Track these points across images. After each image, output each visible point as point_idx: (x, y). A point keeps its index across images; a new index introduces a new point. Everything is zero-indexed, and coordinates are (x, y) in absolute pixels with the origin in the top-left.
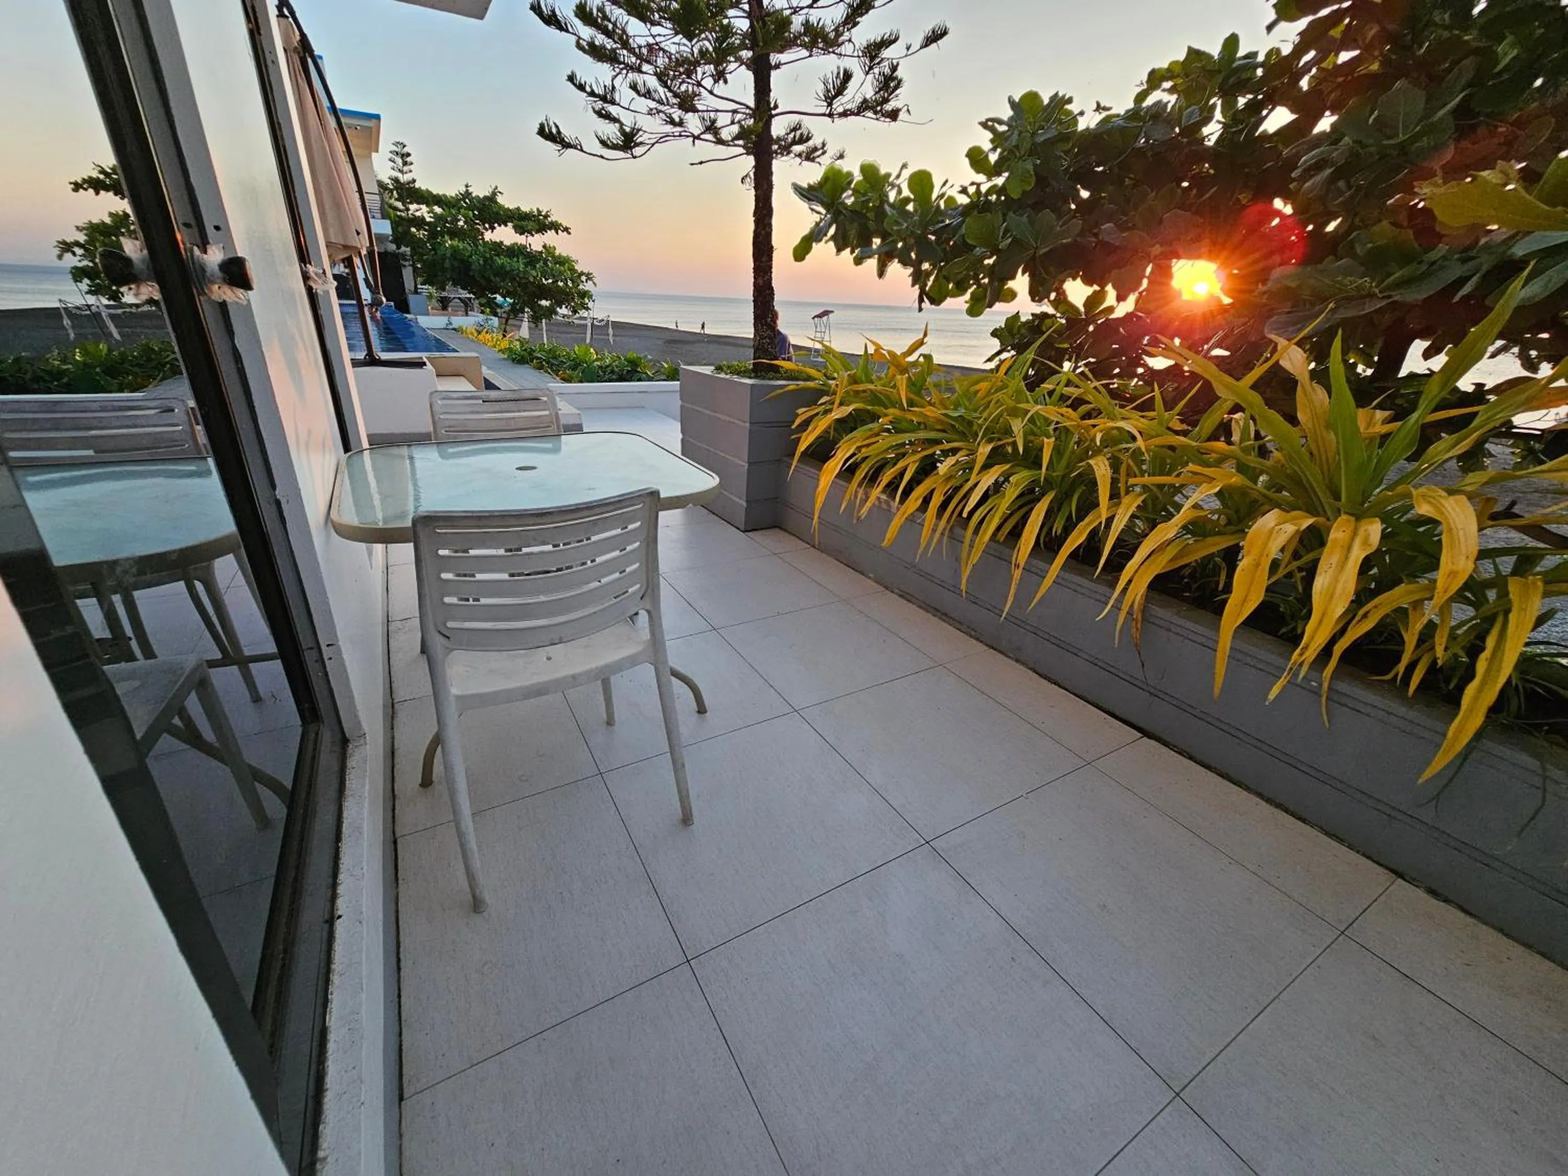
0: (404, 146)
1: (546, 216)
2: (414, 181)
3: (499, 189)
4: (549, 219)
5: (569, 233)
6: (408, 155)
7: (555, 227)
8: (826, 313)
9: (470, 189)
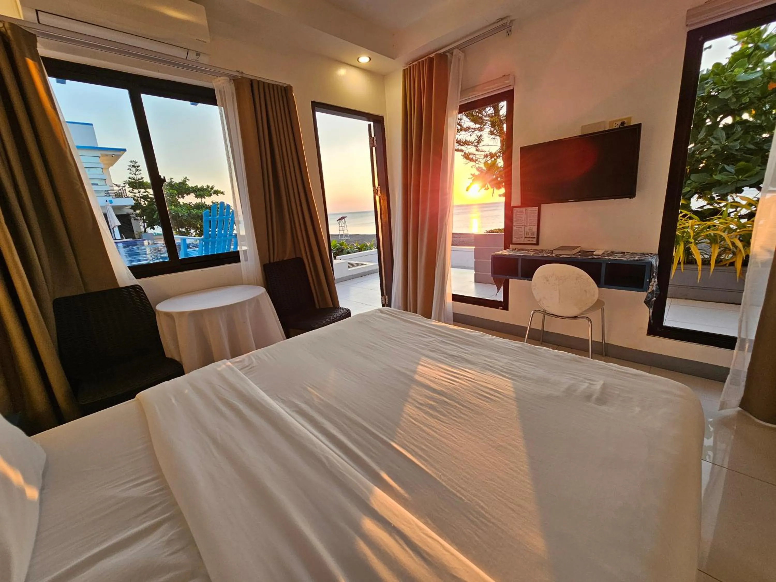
0: (136, 163)
1: (212, 188)
2: (142, 178)
3: (188, 178)
4: (214, 189)
5: (224, 194)
6: (138, 166)
7: (217, 192)
8: (343, 218)
9: (173, 180)
